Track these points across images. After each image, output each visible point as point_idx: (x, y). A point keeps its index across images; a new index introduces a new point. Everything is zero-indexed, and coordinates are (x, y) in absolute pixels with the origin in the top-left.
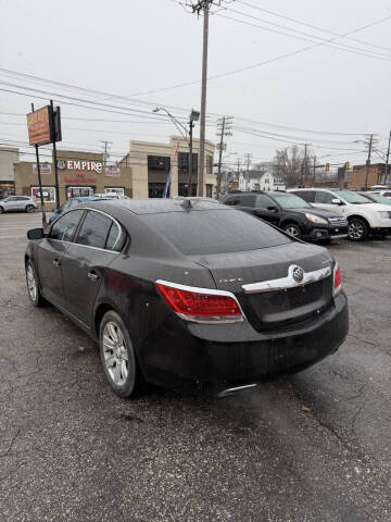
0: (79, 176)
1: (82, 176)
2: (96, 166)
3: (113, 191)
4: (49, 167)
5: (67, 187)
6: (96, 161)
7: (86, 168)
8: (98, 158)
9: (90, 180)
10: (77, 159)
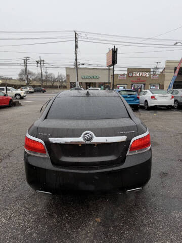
0: (138, 79)
1: (139, 79)
2: (147, 74)
3: (154, 86)
4: (125, 76)
5: (132, 84)
6: (147, 72)
7: (142, 75)
8: (148, 70)
9: (143, 81)
10: (138, 72)
